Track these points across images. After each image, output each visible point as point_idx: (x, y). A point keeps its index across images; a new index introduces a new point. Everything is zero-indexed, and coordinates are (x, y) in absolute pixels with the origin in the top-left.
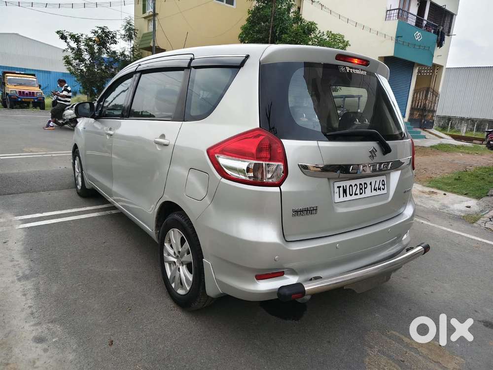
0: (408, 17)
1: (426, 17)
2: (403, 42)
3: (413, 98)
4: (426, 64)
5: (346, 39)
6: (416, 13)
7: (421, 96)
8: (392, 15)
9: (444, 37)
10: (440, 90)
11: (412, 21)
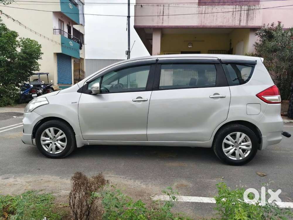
0: (64, 34)
1: (72, 34)
2: (65, 46)
3: (74, 74)
4: (77, 58)
5: (39, 43)
6: (67, 32)
7: (77, 73)
8: (57, 32)
9: (82, 45)
10: (85, 70)
11: (66, 36)
